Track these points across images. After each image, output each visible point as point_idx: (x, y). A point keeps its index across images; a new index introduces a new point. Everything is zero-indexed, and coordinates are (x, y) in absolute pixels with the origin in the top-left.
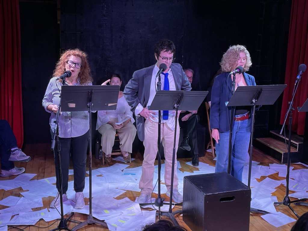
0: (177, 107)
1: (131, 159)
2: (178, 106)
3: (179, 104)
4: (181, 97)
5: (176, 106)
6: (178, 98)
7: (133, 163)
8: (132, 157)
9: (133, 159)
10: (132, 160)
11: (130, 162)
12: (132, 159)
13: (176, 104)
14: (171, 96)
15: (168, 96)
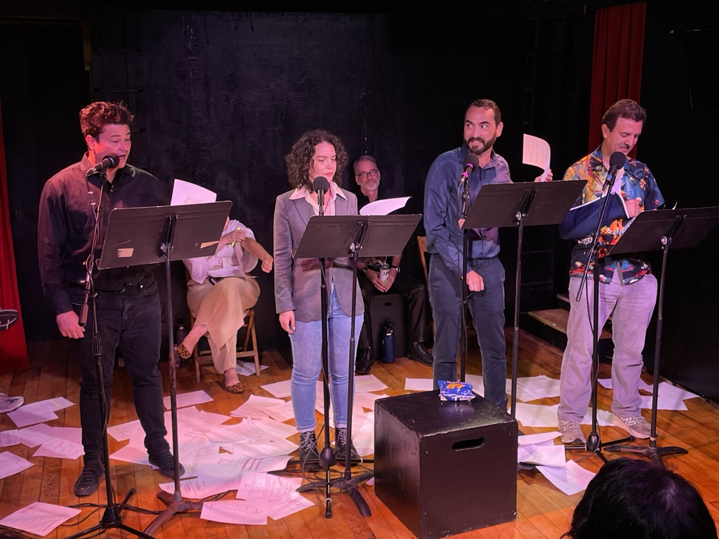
2: (357, 247)
3: (359, 242)
4: (363, 227)
5: (352, 247)
6: (357, 229)
10: (262, 369)
13: (353, 244)
14: (340, 226)
15: (334, 227)
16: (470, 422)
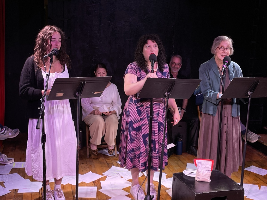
16: (221, 188)
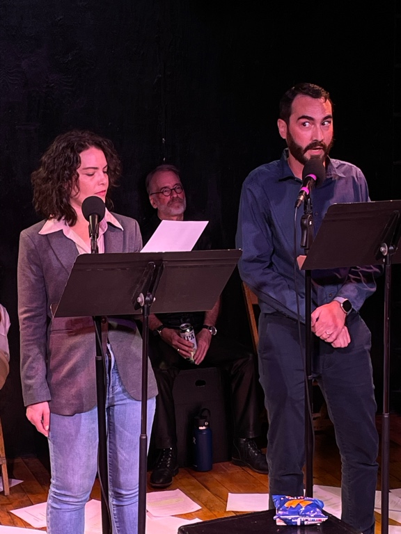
0: (146, 302)
1: (10, 483)
2: (147, 298)
3: (151, 292)
4: (156, 270)
5: (141, 299)
6: (147, 273)
7: (16, 495)
8: (11, 476)
9: (16, 482)
10: (12, 485)
11: (7, 492)
12: (13, 480)
13: (142, 294)
14: (122, 269)
15: (113, 269)
